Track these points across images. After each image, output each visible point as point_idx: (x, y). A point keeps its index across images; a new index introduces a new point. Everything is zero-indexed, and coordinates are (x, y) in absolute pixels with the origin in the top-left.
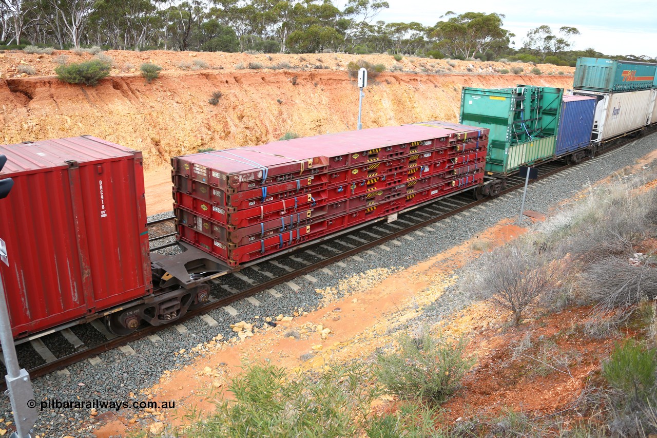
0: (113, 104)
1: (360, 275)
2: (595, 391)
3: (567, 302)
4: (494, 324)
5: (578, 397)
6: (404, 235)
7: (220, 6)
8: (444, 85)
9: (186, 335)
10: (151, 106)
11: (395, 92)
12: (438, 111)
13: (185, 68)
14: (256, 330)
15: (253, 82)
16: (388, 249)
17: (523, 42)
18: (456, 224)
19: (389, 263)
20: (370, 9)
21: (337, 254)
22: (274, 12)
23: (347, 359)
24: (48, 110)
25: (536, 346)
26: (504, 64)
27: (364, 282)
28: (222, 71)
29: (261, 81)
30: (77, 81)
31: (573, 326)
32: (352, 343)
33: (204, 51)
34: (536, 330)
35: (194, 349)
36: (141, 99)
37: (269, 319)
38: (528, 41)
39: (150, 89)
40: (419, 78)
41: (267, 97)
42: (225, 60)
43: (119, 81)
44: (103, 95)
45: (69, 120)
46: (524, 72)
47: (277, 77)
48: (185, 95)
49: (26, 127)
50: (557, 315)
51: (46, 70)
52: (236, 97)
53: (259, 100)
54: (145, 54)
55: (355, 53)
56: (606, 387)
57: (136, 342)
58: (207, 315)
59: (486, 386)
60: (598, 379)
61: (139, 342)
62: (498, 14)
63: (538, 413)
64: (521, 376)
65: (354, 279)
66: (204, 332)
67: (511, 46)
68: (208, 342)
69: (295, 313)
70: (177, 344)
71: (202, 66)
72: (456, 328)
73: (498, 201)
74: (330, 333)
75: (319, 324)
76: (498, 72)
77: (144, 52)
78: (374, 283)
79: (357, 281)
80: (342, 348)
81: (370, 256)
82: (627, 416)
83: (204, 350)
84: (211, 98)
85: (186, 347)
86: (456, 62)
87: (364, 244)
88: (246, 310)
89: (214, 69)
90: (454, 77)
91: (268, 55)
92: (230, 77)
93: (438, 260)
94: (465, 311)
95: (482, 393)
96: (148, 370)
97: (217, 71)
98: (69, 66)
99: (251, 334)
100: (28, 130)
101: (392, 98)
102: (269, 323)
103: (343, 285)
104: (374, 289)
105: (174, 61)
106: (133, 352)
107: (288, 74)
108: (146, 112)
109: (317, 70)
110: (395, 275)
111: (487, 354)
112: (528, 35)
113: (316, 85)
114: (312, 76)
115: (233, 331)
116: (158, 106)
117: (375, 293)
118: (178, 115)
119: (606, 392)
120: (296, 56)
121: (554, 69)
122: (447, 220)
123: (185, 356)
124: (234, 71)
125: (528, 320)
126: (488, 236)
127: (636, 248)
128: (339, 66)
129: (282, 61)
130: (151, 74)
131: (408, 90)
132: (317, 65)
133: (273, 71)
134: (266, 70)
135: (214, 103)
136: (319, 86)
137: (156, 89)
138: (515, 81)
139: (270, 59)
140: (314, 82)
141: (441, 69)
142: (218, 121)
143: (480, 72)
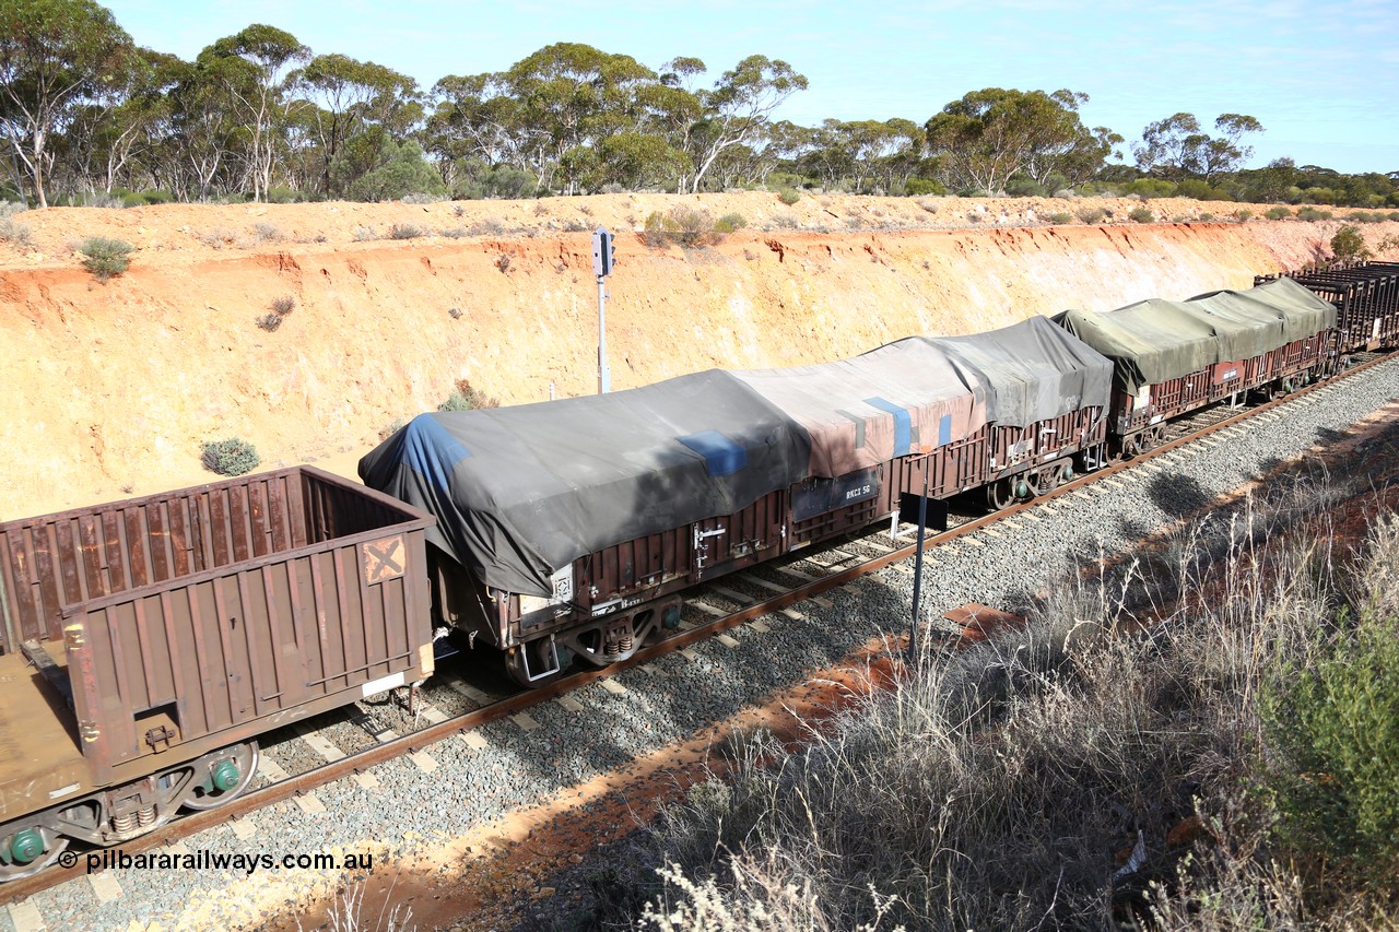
8: (897, 257)
10: (94, 341)
11: (764, 278)
15: (395, 269)
26: (1065, 203)
28: (317, 247)
29: (418, 265)
36: (69, 323)
39: (103, 299)
40: (833, 244)
41: (426, 305)
42: (340, 219)
43: (21, 282)
47: (460, 255)
48: (196, 309)
52: (340, 308)
62: (1073, 92)
67: (1113, 160)
71: (271, 237)
76: (1046, 220)
84: (266, 312)
89: (299, 242)
90: (926, 237)
92: (337, 260)
101: (755, 292)
107: (495, 248)
112: (1146, 136)
113: (561, 270)
116: (113, 339)
121: (1191, 208)
124: (346, 245)
128: (632, 222)
129: (488, 217)
130: (104, 264)
131: (798, 272)
132: (576, 223)
133: (451, 241)
134: (434, 240)
135: (270, 325)
136: (567, 272)
137: (119, 297)
138: (1087, 240)
139: (459, 213)
140: (558, 262)
141: (900, 220)
142: (273, 370)
143: (1001, 222)
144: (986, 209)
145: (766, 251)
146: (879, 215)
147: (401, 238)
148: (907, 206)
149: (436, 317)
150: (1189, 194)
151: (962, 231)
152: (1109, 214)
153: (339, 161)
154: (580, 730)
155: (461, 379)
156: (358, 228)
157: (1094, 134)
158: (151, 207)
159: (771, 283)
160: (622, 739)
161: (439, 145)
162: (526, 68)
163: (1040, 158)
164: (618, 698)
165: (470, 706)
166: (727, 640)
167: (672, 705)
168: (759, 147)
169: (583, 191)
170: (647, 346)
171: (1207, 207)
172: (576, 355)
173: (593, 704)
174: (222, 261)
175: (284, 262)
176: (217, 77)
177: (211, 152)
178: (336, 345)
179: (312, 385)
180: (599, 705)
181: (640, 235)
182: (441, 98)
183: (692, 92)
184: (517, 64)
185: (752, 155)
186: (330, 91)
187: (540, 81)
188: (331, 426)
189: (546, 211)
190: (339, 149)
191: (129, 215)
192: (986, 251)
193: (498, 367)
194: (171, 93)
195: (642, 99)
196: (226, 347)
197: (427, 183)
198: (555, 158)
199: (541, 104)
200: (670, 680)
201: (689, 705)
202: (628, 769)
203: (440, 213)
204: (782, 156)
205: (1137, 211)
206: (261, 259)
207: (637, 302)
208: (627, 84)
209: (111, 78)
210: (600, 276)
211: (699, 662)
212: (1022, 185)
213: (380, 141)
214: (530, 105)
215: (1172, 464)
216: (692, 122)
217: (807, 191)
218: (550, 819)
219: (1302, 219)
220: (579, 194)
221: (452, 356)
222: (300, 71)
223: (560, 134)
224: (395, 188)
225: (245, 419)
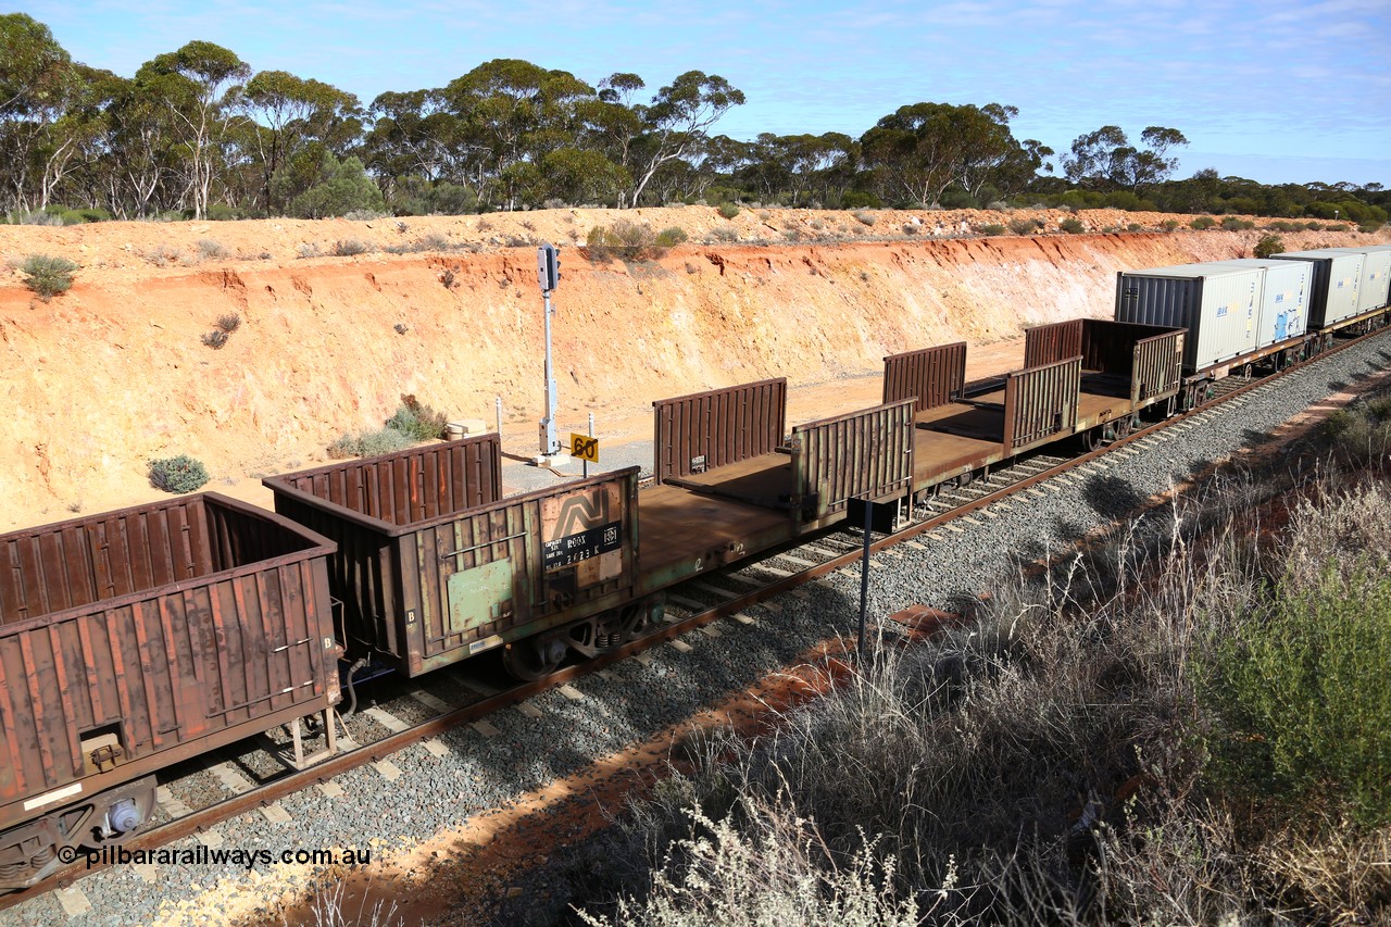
8: (835, 269)
10: (39, 359)
11: (705, 291)
13: (168, 261)
15: (340, 285)
28: (261, 263)
29: (363, 281)
39: (46, 318)
40: (773, 257)
41: (371, 321)
42: (284, 236)
47: (404, 271)
48: (141, 327)
53: (345, 328)
62: (1004, 106)
71: (213, 253)
76: (980, 232)
84: (212, 330)
86: (878, 215)
89: (244, 259)
90: (865, 249)
92: (281, 277)
97: (247, 265)
101: (696, 305)
105: (144, 244)
107: (436, 264)
109: (511, 249)
113: (505, 285)
116: (57, 358)
124: (290, 262)
128: (574, 237)
129: (431, 233)
130: (47, 282)
131: (740, 285)
132: (519, 238)
133: (396, 257)
134: (378, 256)
135: (215, 342)
136: (511, 287)
137: (62, 316)
138: (1020, 251)
139: (403, 229)
140: (502, 277)
141: (837, 232)
142: (220, 387)
143: (936, 234)
144: (922, 222)
145: (706, 264)
146: (817, 228)
147: (345, 255)
148: (845, 218)
149: (381, 332)
150: (1118, 205)
151: (898, 242)
152: (1041, 225)
153: (282, 176)
154: (539, 735)
155: (407, 394)
156: (302, 245)
157: (1024, 147)
158: (93, 225)
159: (712, 296)
160: (581, 743)
161: (377, 161)
162: (464, 84)
163: (972, 170)
164: (576, 703)
165: (430, 714)
166: (681, 645)
167: (628, 709)
168: (696, 162)
169: (525, 206)
170: (591, 359)
171: (1135, 218)
172: (521, 369)
173: (552, 710)
174: (167, 278)
175: (229, 280)
176: (156, 95)
177: (151, 170)
178: (282, 362)
179: (259, 402)
180: (558, 711)
181: (582, 250)
182: (380, 115)
183: (631, 107)
184: (454, 81)
185: (689, 169)
186: (271, 109)
187: (480, 98)
188: (279, 443)
189: (489, 227)
190: (279, 165)
191: (70, 233)
192: (922, 263)
193: (444, 381)
194: (108, 110)
195: (582, 115)
196: (172, 365)
197: (369, 200)
198: (493, 173)
199: (480, 121)
200: (626, 684)
201: (645, 708)
202: (588, 772)
203: (383, 229)
204: (719, 170)
205: (1067, 221)
206: (206, 277)
207: (581, 316)
208: (566, 101)
209: (46, 94)
210: (546, 291)
211: (653, 667)
212: (956, 197)
213: (321, 158)
214: (469, 121)
215: (1106, 467)
216: (630, 137)
217: (745, 204)
218: (513, 823)
219: (1226, 229)
220: (521, 209)
221: (399, 372)
222: (240, 88)
223: (501, 150)
224: (335, 205)
225: (192, 437)
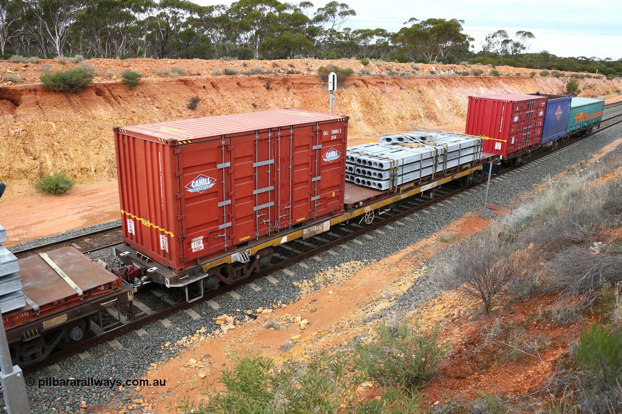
0: (96, 110)
1: (334, 268)
2: (564, 374)
3: (533, 290)
4: (465, 312)
5: (549, 379)
6: (375, 229)
7: (196, 16)
8: (408, 88)
9: (171, 329)
10: (133, 112)
11: (363, 94)
12: (404, 112)
13: (164, 75)
14: (238, 322)
15: (229, 87)
16: (361, 243)
17: (482, 45)
18: (424, 218)
19: (362, 256)
20: (337, 17)
21: (313, 249)
22: (248, 20)
23: (325, 349)
24: (33, 116)
25: (506, 332)
26: (465, 67)
27: (339, 275)
28: (199, 77)
29: (237, 86)
30: (61, 89)
31: (541, 312)
32: (329, 333)
33: (181, 58)
34: (505, 316)
35: (179, 342)
36: (122, 105)
37: (249, 312)
38: (487, 45)
39: (131, 95)
40: (385, 81)
41: (243, 101)
42: (202, 66)
43: (101, 88)
44: (86, 102)
45: (54, 125)
46: (484, 74)
47: (251, 82)
48: (165, 101)
49: (12, 132)
50: (524, 302)
51: (32, 78)
52: (213, 102)
53: (235, 104)
54: (125, 63)
55: (325, 59)
56: (575, 369)
57: (123, 336)
58: (190, 309)
59: (461, 371)
60: (567, 362)
61: (126, 337)
62: (458, 20)
63: (511, 395)
64: (493, 360)
65: (330, 272)
66: (188, 325)
67: (470, 49)
68: (192, 335)
69: (274, 306)
70: (163, 338)
71: (181, 73)
72: (428, 317)
73: (463, 196)
74: (308, 323)
75: (298, 316)
76: (459, 74)
77: (125, 60)
78: (348, 274)
79: (332, 273)
80: (320, 338)
81: (344, 249)
82: (597, 396)
83: (188, 343)
84: (189, 103)
85: (171, 340)
86: (420, 65)
87: (337, 238)
88: (228, 304)
89: (191, 75)
90: (418, 80)
91: (242, 61)
92: (208, 82)
93: (408, 252)
94: (436, 300)
95: (457, 378)
96: (136, 363)
97: (195, 77)
98: (53, 74)
99: (233, 327)
100: (15, 136)
101: (360, 100)
102: (250, 316)
103: (319, 279)
104: (349, 281)
105: (154, 68)
106: (121, 346)
107: (262, 80)
108: (128, 117)
109: (289, 75)
110: (368, 268)
111: (460, 341)
112: (486, 40)
113: (288, 89)
114: (285, 81)
115: (215, 324)
116: (139, 111)
117: (349, 285)
118: (158, 120)
119: (576, 373)
120: (269, 62)
121: (512, 70)
122: (416, 214)
123: (171, 349)
124: (210, 77)
125: (497, 308)
126: (454, 228)
127: (596, 238)
128: (309, 71)
129: (256, 67)
131: (375, 92)
132: (289, 70)
133: (248, 76)
134: (241, 76)
135: (192, 108)
136: (291, 90)
137: (137, 95)
138: (476, 82)
139: (245, 65)
140: (287, 86)
141: (406, 72)
144: (436, 69)
147: (229, 75)
148: (408, 67)
149: (247, 106)
151: (430, 78)
152: (482, 72)
171: (517, 70)
192: (440, 87)
205: (492, 71)
217: (371, 60)
219: (554, 76)
